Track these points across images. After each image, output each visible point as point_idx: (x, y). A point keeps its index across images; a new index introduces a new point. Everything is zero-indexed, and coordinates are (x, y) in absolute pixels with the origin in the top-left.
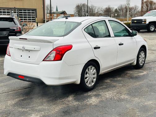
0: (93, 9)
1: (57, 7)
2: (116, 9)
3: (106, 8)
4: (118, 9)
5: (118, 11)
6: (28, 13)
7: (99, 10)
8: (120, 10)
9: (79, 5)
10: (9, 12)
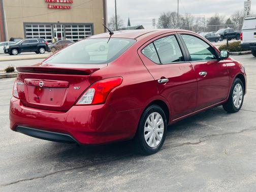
0: (190, 20)
1: (129, 20)
2: (229, 19)
3: (212, 18)
4: (231, 19)
5: (233, 22)
6: (80, 30)
7: (199, 21)
8: (235, 20)
9: (166, 15)
10: (50, 30)
